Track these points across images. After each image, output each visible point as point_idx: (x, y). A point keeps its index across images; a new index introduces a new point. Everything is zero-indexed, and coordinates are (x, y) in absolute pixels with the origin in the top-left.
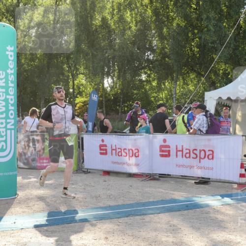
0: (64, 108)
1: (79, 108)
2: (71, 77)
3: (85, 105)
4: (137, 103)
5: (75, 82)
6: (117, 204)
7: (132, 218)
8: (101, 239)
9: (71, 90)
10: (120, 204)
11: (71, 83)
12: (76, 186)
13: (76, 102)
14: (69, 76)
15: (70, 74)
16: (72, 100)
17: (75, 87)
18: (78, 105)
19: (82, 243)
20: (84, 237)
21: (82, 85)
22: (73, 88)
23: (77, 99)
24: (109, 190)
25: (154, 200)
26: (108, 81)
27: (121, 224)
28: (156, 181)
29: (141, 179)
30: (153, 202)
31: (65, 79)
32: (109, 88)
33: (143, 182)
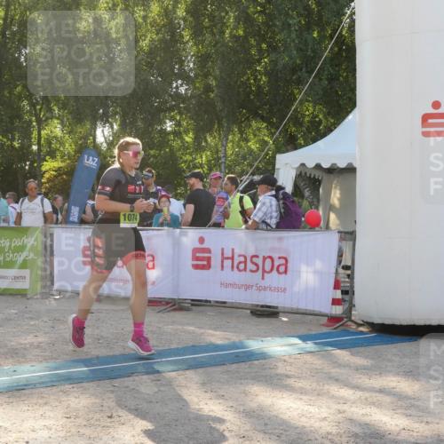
1: (49, 180)
2: (34, 124)
3: (60, 175)
5: (43, 132)
6: (111, 354)
7: (137, 378)
8: (79, 418)
9: (35, 148)
10: (117, 353)
11: (35, 134)
12: (37, 322)
13: (43, 169)
14: (31, 121)
15: (34, 118)
16: (35, 165)
17: (42, 142)
18: (47, 175)
19: (43, 424)
20: (48, 414)
21: (56, 137)
22: (39, 144)
23: (45, 163)
24: (98, 328)
25: (180, 347)
26: (103, 131)
27: (116, 389)
28: (185, 312)
29: (157, 308)
30: (177, 349)
31: (23, 127)
32: (105, 145)
33: (160, 314)
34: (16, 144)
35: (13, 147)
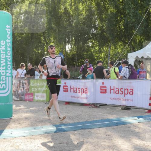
0: (54, 59)
4: (87, 60)
6: (74, 122)
7: (83, 130)
8: (64, 144)
9: (46, 52)
10: (76, 122)
11: (46, 48)
14: (44, 44)
24: (69, 113)
25: (97, 120)
26: (68, 47)
27: (76, 134)
28: (98, 108)
29: (89, 107)
30: (96, 120)
31: (42, 46)
32: (69, 51)
33: (89, 109)
34: (40, 51)
35: (38, 52)
